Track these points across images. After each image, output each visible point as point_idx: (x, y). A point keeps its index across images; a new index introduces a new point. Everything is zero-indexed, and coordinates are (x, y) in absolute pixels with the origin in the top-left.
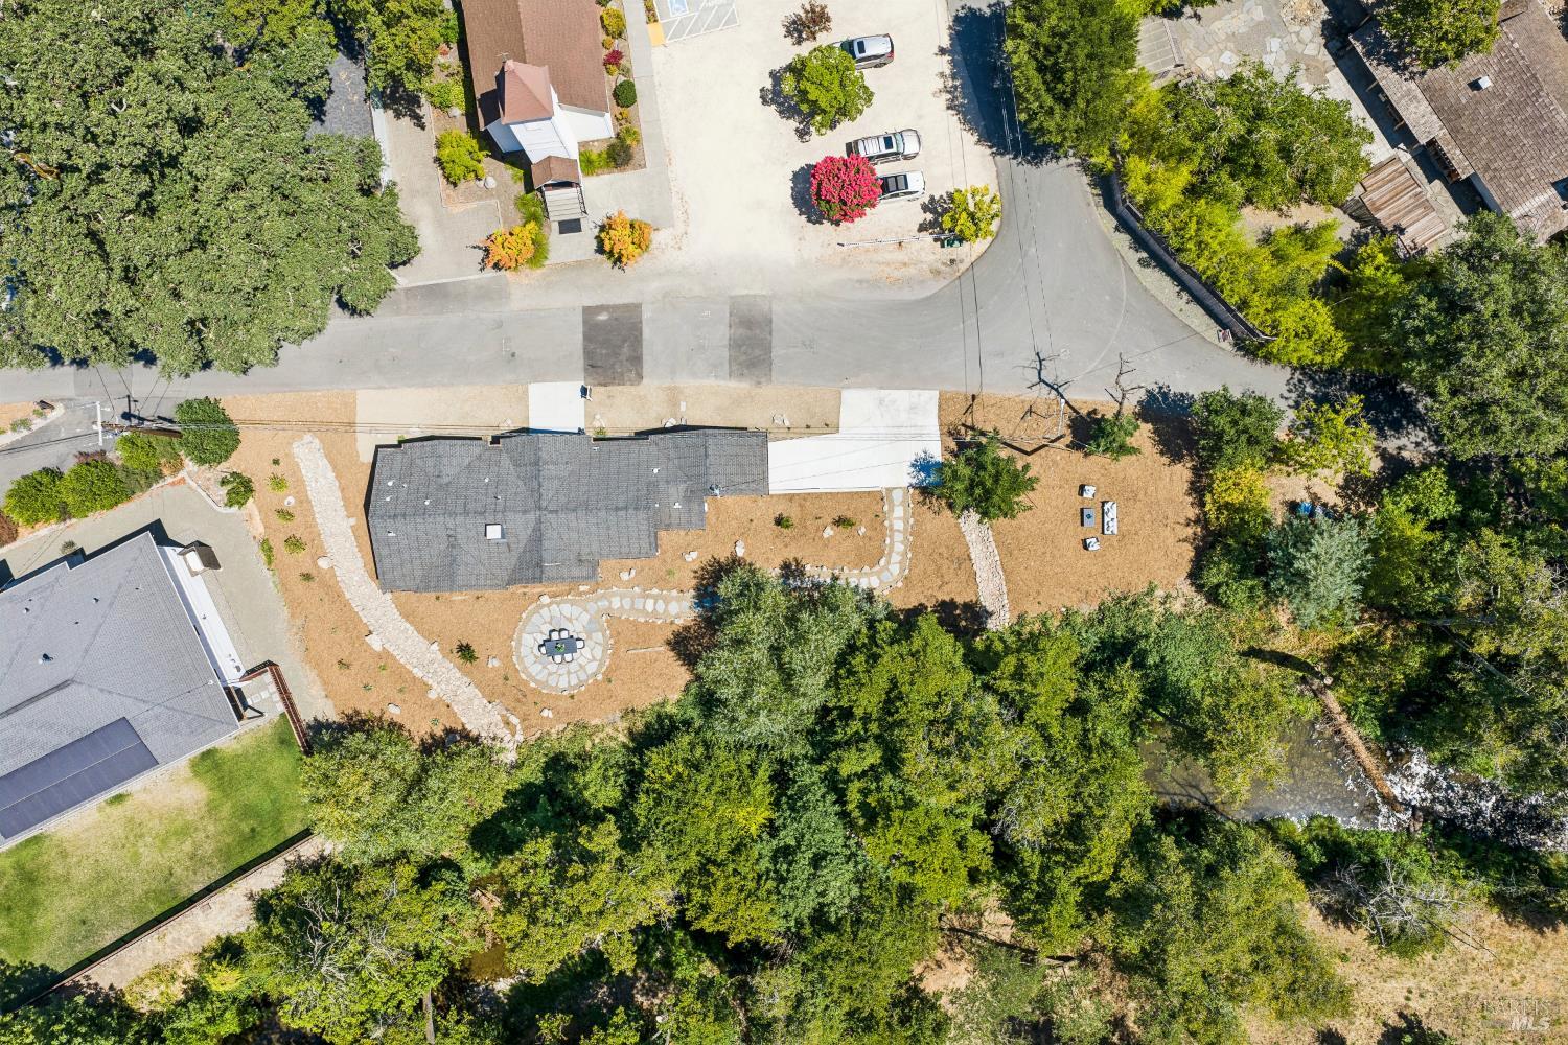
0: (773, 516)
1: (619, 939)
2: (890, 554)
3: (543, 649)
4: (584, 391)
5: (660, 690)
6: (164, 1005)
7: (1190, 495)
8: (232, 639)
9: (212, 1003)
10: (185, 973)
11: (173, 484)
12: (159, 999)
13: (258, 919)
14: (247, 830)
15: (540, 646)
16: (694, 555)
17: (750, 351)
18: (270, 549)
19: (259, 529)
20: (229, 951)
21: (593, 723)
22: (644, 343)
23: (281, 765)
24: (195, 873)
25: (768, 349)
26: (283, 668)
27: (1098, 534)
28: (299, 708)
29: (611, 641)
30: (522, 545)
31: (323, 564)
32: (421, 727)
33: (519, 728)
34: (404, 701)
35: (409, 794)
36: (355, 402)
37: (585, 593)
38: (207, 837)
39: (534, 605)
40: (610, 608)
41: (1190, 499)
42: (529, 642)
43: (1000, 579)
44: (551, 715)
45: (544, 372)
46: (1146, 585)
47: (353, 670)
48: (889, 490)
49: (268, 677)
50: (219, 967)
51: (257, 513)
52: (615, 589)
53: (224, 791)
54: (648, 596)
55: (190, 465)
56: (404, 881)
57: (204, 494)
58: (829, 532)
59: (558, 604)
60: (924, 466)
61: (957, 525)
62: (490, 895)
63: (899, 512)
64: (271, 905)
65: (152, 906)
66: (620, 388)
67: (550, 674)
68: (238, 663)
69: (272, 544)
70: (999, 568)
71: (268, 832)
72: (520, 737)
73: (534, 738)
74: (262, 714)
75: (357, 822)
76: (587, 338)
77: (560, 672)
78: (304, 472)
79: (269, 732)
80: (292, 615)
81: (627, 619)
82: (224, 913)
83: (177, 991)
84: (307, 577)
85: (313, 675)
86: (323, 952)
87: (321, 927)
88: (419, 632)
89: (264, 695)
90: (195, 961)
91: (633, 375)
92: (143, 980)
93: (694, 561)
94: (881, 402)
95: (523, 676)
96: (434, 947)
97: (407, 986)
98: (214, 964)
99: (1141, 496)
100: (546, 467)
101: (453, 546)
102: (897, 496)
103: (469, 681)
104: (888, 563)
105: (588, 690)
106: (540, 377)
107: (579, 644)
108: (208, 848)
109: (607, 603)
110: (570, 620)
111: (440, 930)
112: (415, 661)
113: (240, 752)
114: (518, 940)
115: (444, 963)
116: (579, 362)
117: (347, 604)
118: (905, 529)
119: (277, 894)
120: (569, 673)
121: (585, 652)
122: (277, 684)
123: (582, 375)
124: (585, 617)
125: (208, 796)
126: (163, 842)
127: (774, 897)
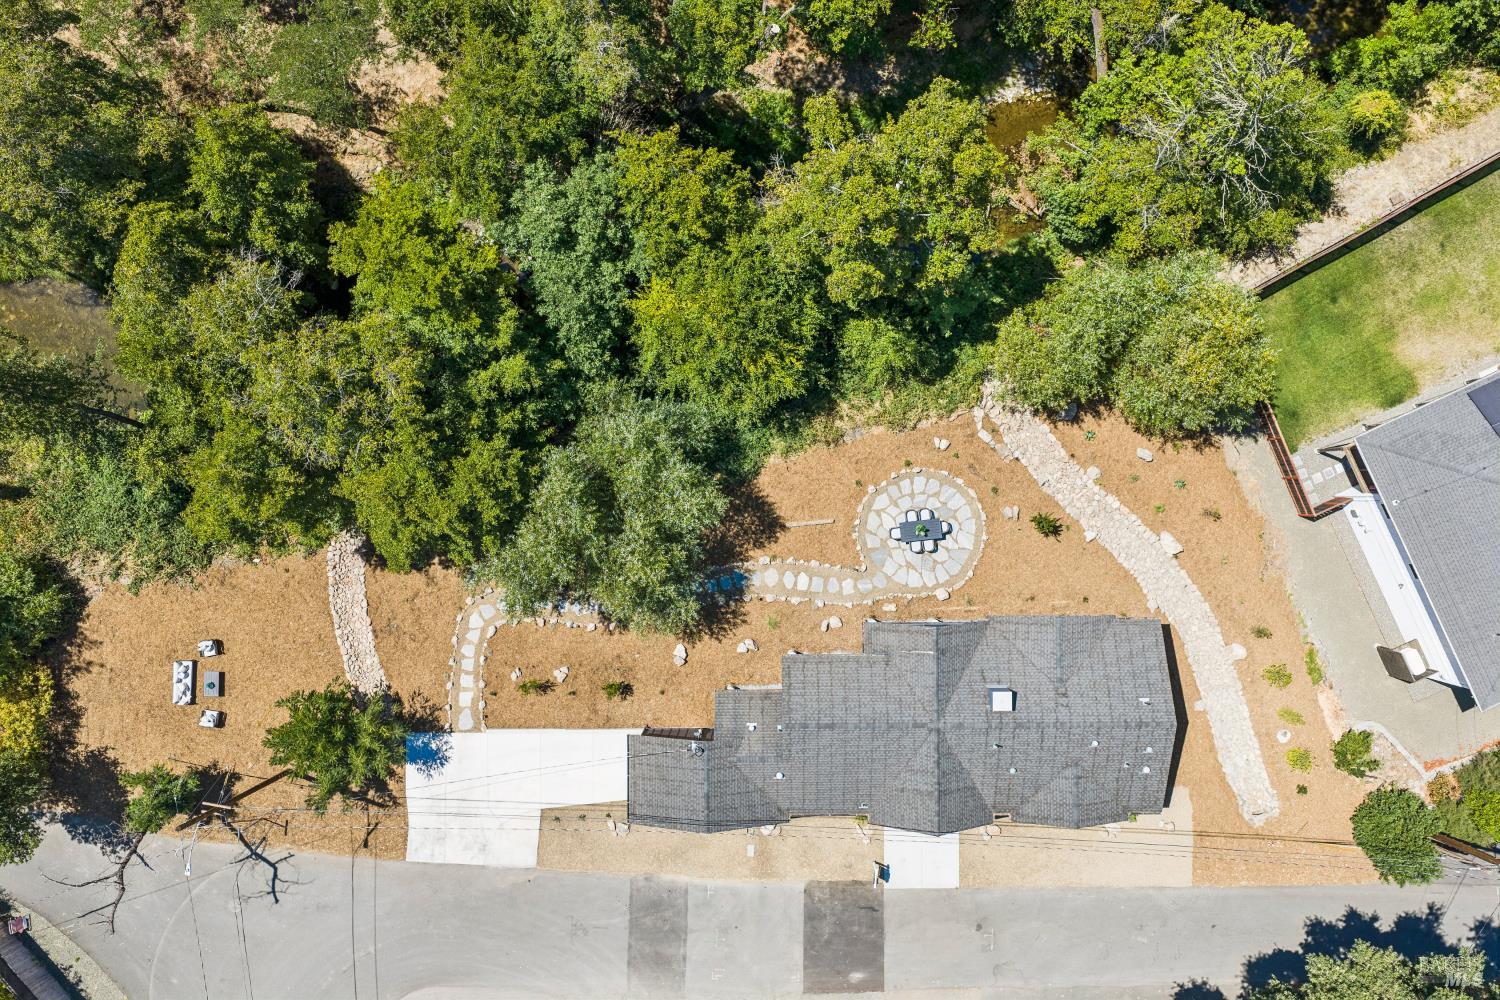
0: (635, 698)
1: (827, 139)
2: (481, 643)
3: (945, 528)
4: (884, 874)
5: (793, 468)
6: (1450, 77)
7: (79, 708)
8: (1361, 552)
9: (1389, 77)
10: (1423, 118)
11: (1441, 762)
12: (1457, 85)
13: (1329, 184)
14: (1342, 301)
15: (949, 532)
16: (741, 648)
17: (659, 923)
18: (1311, 672)
19: (1325, 700)
20: (1368, 142)
21: (882, 429)
22: (801, 938)
23: (1297, 386)
24: (1411, 246)
25: (634, 926)
26: (1294, 511)
27: (201, 660)
28: (1272, 459)
29: (855, 536)
30: (966, 678)
31: (1239, 651)
32: (1110, 429)
33: (979, 426)
34: (1130, 464)
35: (1124, 345)
36: (1195, 869)
37: (888, 601)
38: (1394, 293)
39: (957, 587)
40: (856, 580)
41: (80, 703)
42: (964, 539)
43: (336, 602)
44: (936, 440)
45: (939, 902)
46: (143, 592)
47: (1199, 508)
48: (476, 729)
49: (1314, 500)
50: (1382, 121)
51: (1328, 721)
52: (849, 605)
53: (1373, 352)
54: (804, 594)
55: (1419, 788)
56: (1133, 228)
57: (1400, 748)
58: (559, 675)
59: (925, 587)
60: (431, 758)
61: (389, 677)
62: (1023, 209)
63: (465, 699)
64: (1312, 202)
65: (1468, 205)
66: (835, 878)
67: (937, 495)
68: (1353, 521)
69: (1309, 678)
70: (336, 619)
71: (1313, 298)
72: (978, 413)
73: (959, 412)
74: (1323, 452)
75: (1195, 309)
76: (878, 948)
77: (924, 497)
78: (1264, 775)
79: (1311, 428)
80: (1281, 582)
81: (833, 564)
82: (1372, 193)
83: (1435, 92)
84: (1261, 633)
85: (1253, 502)
86: (1243, 132)
87: (1246, 167)
88: (1111, 555)
89: (1318, 477)
90: (1412, 131)
91: (818, 894)
92: (1480, 110)
93: (742, 640)
94: (483, 848)
95: (972, 493)
96: (1094, 138)
97: (1129, 86)
98: (1388, 125)
99: (143, 711)
100: (930, 789)
101: (1061, 680)
102: (465, 720)
103: (1045, 489)
104: (484, 630)
105: (887, 472)
106: (945, 895)
107: (897, 534)
108: (1393, 278)
109: (860, 586)
110: (909, 565)
111: (1085, 163)
112: (1117, 517)
113: (1352, 402)
114: (967, 139)
115: (1079, 117)
116: (889, 915)
117: (1208, 595)
118: (457, 675)
119: (1303, 214)
120: (912, 495)
121: (889, 523)
122: (1301, 491)
123: (886, 898)
124: (889, 569)
125: (1393, 346)
126: (1453, 287)
127: (622, 193)
